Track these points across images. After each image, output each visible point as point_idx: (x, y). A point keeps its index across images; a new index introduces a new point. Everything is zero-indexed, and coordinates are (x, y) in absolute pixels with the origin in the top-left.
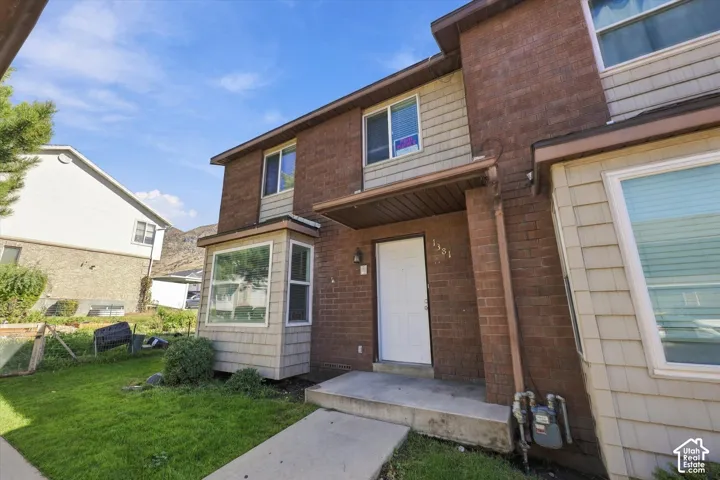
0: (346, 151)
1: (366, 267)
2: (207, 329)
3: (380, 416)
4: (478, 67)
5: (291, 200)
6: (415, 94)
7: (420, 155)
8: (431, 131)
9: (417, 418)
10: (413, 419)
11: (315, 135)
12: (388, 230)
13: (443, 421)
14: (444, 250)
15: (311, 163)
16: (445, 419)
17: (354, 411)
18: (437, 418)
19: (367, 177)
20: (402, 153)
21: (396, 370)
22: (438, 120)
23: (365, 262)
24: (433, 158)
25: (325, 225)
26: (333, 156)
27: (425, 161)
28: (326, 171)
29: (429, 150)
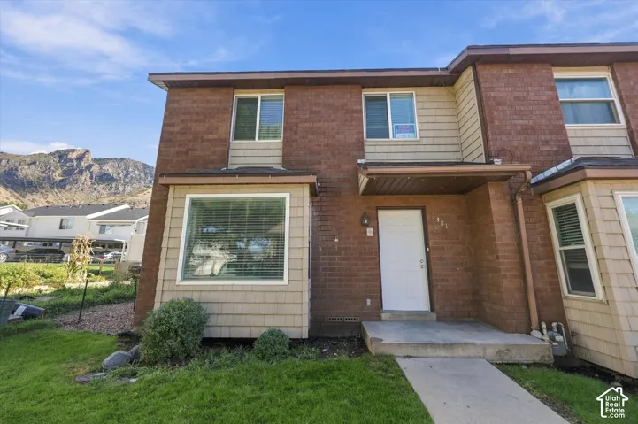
0: (346, 121)
1: (372, 229)
2: (180, 289)
3: (455, 355)
4: (492, 94)
5: (280, 152)
6: (412, 91)
7: (418, 144)
8: (426, 126)
9: (488, 351)
10: (485, 353)
11: (310, 94)
12: (392, 200)
13: (507, 350)
14: (442, 222)
15: (306, 121)
16: (508, 349)
17: (431, 354)
18: (502, 349)
19: (367, 149)
20: (400, 137)
21: (405, 318)
22: (432, 119)
23: (371, 224)
24: (428, 148)
25: (324, 185)
26: (333, 121)
27: (421, 148)
28: (324, 133)
29: (425, 141)
